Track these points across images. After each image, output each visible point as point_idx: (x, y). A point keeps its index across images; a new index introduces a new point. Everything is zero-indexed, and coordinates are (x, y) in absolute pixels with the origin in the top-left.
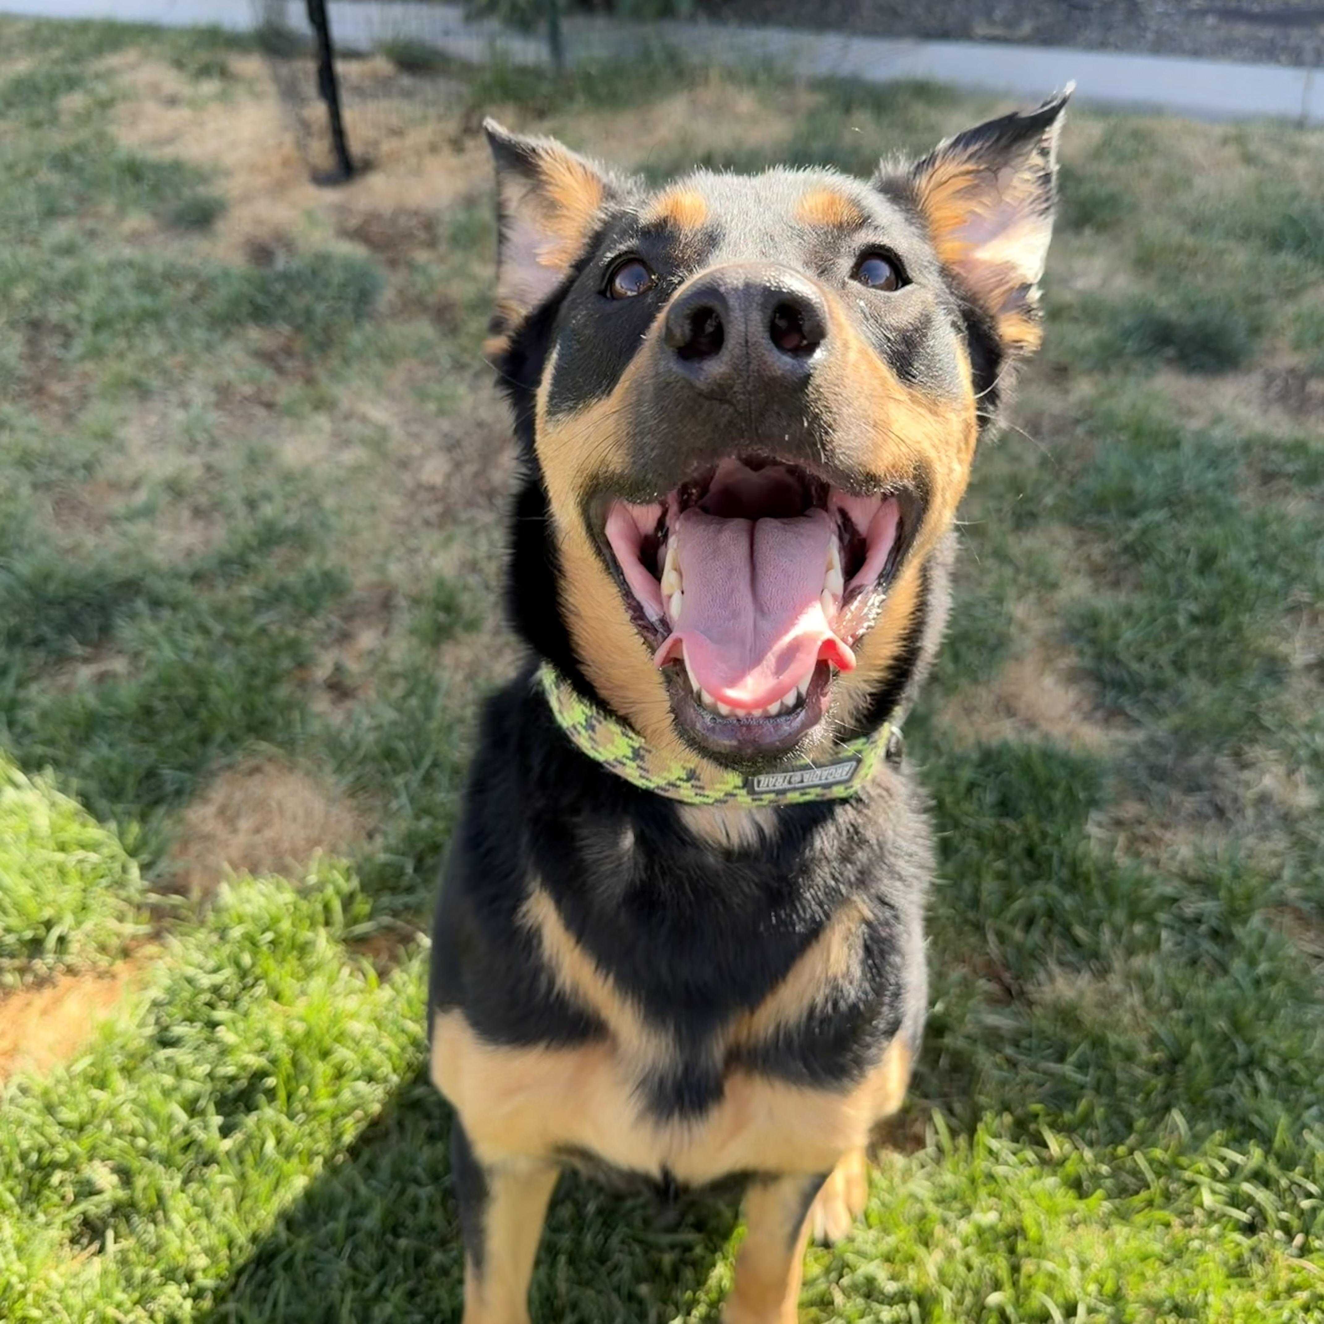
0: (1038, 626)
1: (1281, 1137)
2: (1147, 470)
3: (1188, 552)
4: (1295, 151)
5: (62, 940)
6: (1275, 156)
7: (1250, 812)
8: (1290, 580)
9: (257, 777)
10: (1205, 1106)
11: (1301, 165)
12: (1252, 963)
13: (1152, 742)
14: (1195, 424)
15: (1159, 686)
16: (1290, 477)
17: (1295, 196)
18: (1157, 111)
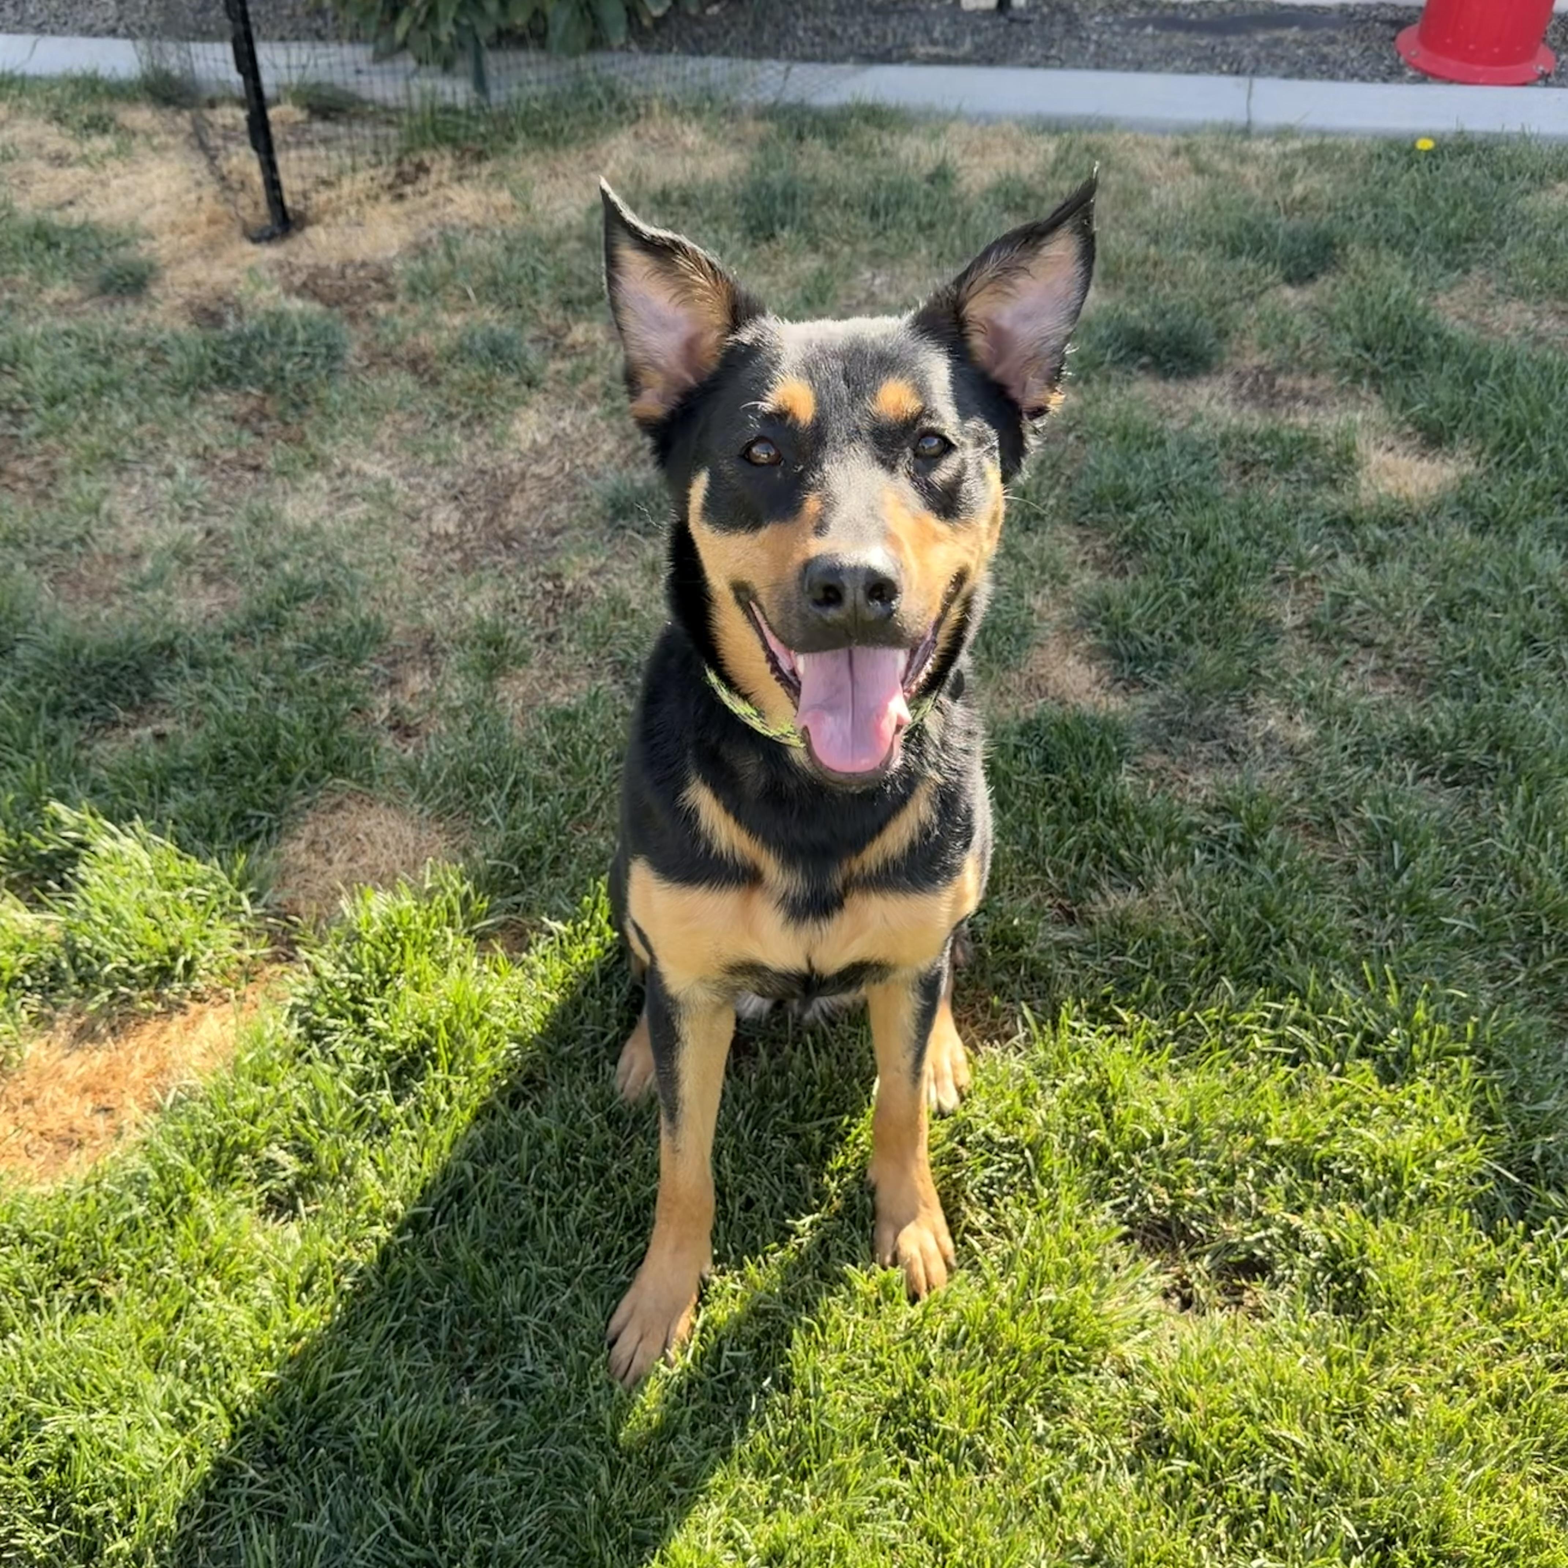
0: (1056, 614)
1: (1313, 986)
2: (1137, 469)
3: (1183, 537)
4: (1243, 159)
5: (189, 966)
6: (1224, 166)
7: (1259, 750)
8: (1275, 554)
9: (341, 814)
10: (1247, 976)
11: (1250, 172)
12: (1273, 866)
13: (1168, 702)
14: (1174, 425)
15: (1168, 654)
16: (1268, 463)
17: (1248, 202)
18: (1108, 126)
